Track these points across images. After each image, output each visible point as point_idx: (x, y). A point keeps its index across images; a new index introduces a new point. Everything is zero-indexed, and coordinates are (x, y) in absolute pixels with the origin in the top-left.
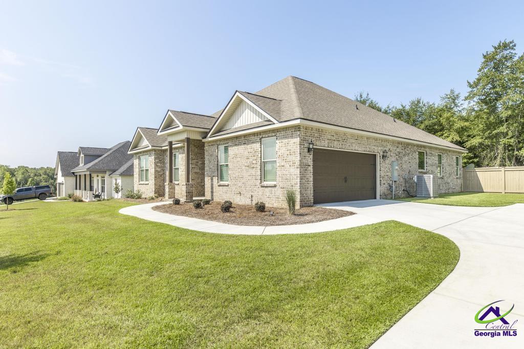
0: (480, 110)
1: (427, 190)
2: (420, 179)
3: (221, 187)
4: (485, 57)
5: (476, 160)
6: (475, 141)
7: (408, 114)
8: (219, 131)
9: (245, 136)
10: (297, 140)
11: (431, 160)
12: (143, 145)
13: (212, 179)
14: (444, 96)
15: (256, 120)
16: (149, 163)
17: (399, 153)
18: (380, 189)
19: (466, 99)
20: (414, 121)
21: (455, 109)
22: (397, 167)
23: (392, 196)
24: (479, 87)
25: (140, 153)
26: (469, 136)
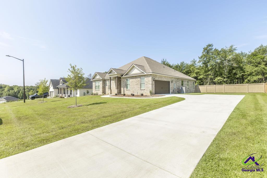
0: (203, 66)
1: (184, 91)
2: (182, 88)
3: (127, 91)
4: (204, 49)
5: (202, 83)
6: (201, 77)
7: (180, 67)
8: (126, 74)
9: (135, 76)
10: (151, 78)
11: (185, 83)
12: (97, 78)
13: (124, 88)
14: (192, 61)
15: (138, 72)
16: (100, 84)
17: (176, 81)
18: (171, 91)
19: (198, 62)
20: (182, 69)
21: (195, 66)
22: (175, 85)
23: (174, 93)
24: (202, 59)
25: (96, 80)
26: (200, 75)
